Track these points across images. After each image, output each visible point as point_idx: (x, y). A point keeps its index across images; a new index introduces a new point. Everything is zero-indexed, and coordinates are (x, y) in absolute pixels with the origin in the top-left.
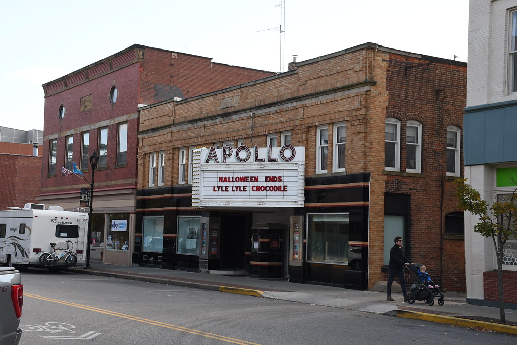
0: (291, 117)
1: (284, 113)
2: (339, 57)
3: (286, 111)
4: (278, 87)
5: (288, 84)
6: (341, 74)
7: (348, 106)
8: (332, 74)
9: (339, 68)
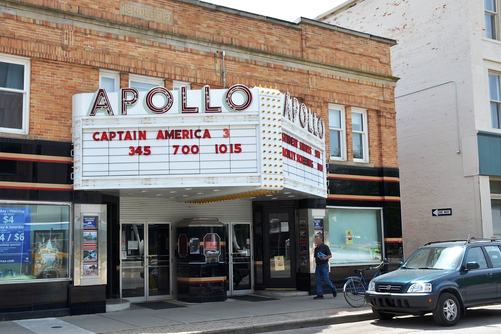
0: (296, 81)
1: (282, 72)
2: (362, 39)
3: (285, 71)
4: (264, 33)
5: (284, 36)
6: (364, 58)
7: (375, 95)
8: (354, 54)
9: (362, 50)
